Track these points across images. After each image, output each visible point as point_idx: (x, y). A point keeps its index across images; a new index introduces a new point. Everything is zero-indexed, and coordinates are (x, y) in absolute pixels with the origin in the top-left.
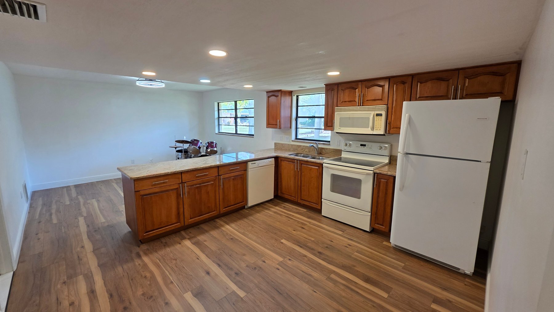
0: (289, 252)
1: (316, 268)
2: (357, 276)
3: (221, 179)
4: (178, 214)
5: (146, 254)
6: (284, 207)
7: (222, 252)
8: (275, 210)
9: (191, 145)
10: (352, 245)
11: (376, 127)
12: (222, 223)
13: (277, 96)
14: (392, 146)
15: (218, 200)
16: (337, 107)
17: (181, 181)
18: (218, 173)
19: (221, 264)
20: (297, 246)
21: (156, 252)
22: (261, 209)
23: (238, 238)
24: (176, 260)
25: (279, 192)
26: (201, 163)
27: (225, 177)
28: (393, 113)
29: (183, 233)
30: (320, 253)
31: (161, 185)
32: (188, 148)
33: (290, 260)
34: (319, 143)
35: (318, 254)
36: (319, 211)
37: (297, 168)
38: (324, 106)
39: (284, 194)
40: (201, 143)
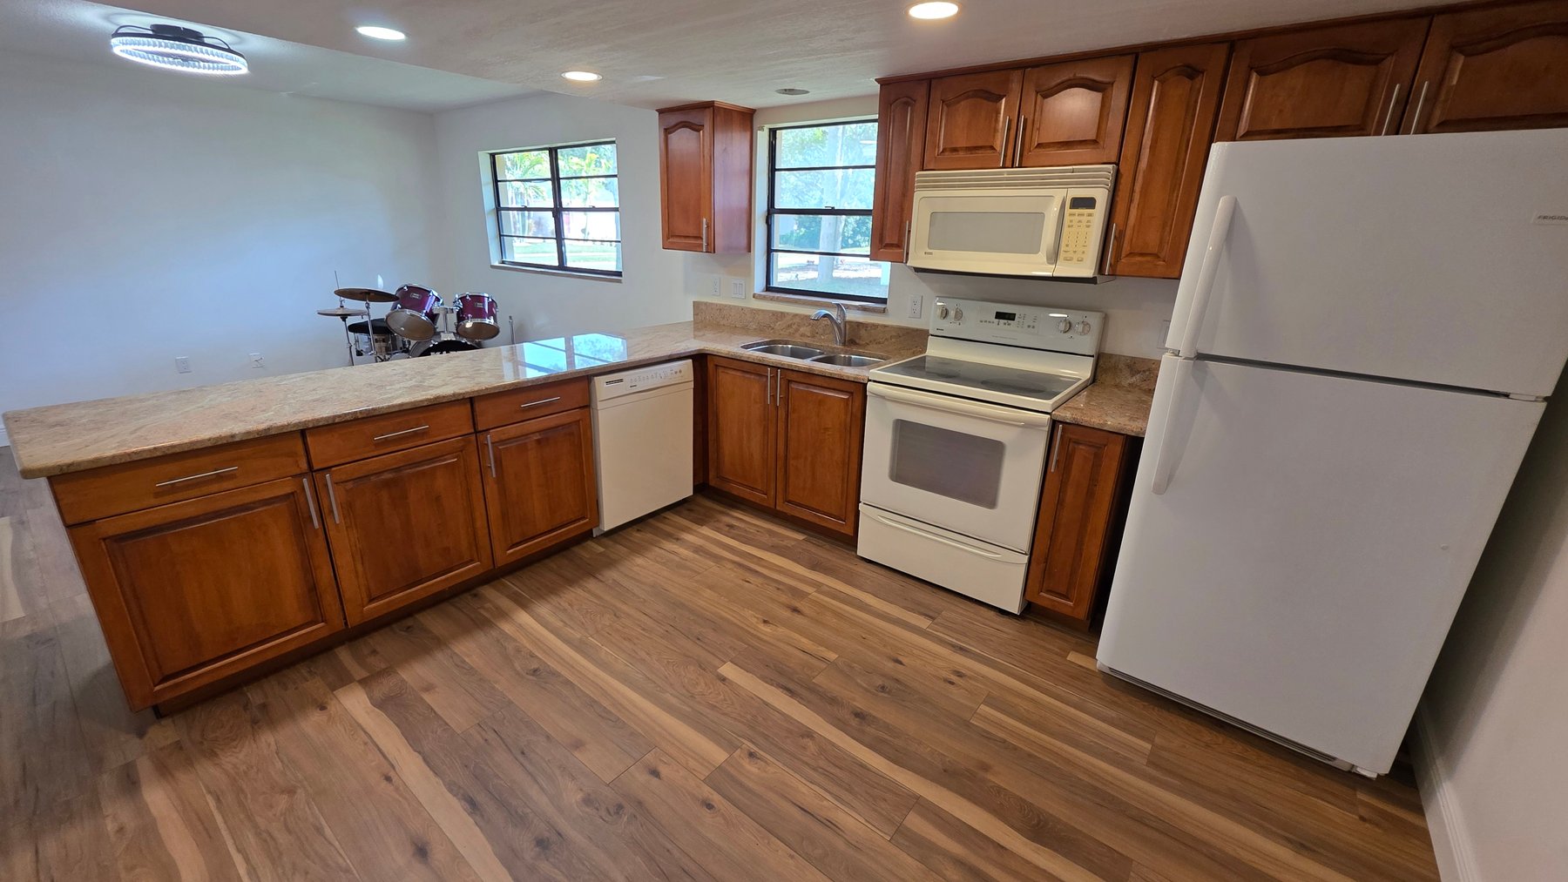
0: (749, 717)
1: (850, 790)
2: (999, 812)
3: (487, 445)
4: (313, 589)
5: (164, 771)
6: (728, 526)
7: (491, 736)
8: (699, 542)
9: (399, 305)
10: (969, 673)
11: (1067, 249)
12: (505, 602)
13: (696, 128)
14: (1106, 319)
15: (480, 523)
16: (923, 170)
17: (304, 466)
18: (474, 425)
19: (481, 798)
20: (779, 692)
21: (212, 755)
22: (649, 536)
23: (559, 668)
24: (291, 791)
25: (712, 474)
26: (398, 386)
27: (503, 437)
28: (1137, 196)
29: (344, 655)
30: (859, 715)
31: (205, 490)
32: (387, 317)
33: (751, 755)
34: (848, 307)
35: (854, 722)
36: (851, 541)
37: (774, 397)
38: (874, 170)
39: (729, 481)
40: (437, 299)
